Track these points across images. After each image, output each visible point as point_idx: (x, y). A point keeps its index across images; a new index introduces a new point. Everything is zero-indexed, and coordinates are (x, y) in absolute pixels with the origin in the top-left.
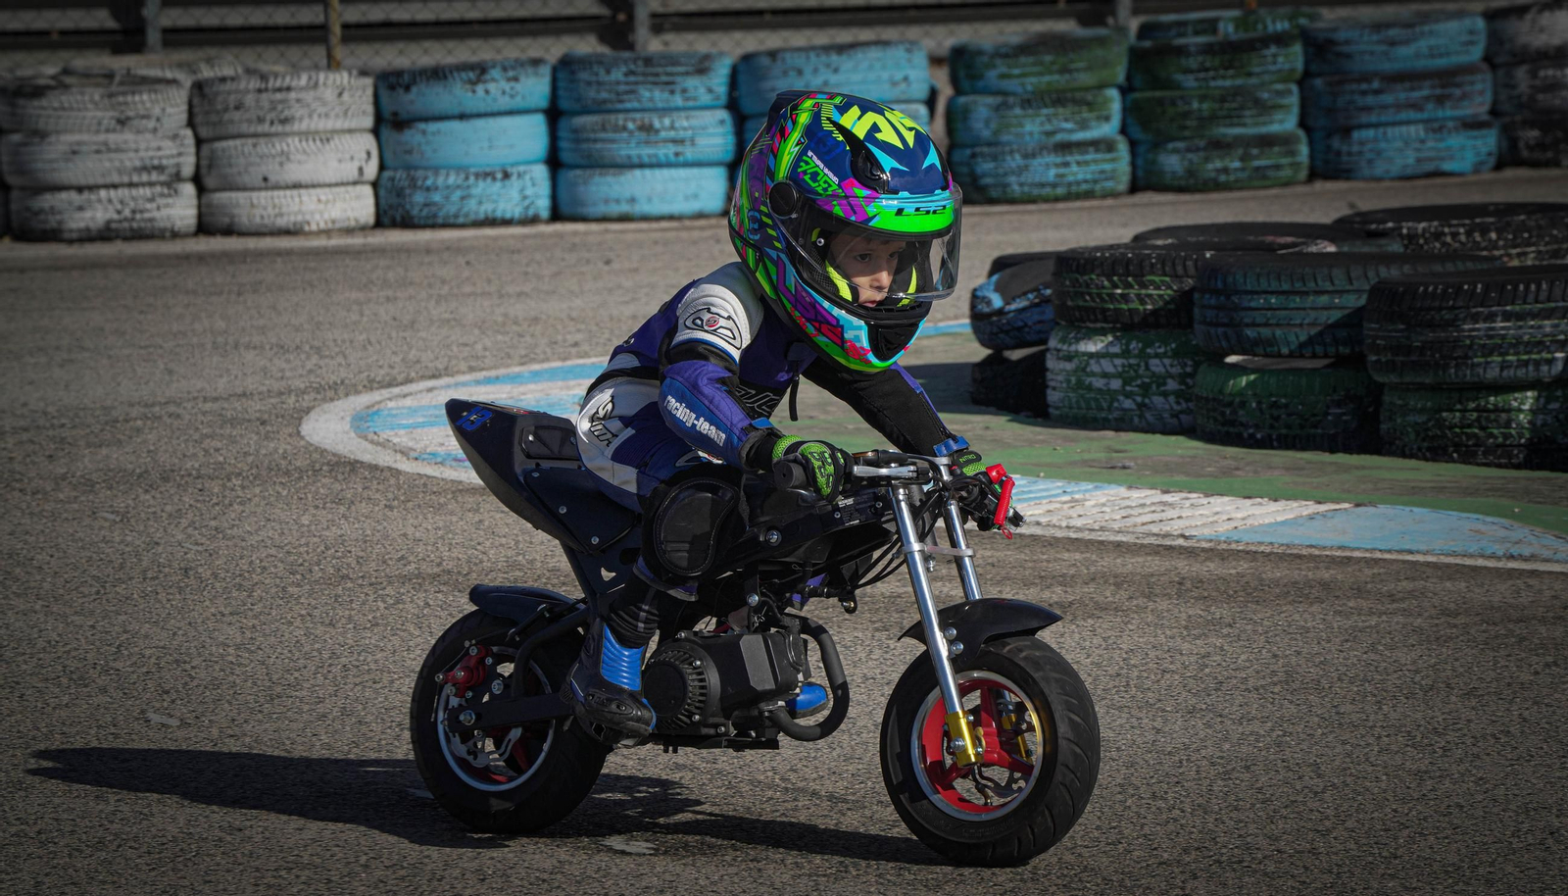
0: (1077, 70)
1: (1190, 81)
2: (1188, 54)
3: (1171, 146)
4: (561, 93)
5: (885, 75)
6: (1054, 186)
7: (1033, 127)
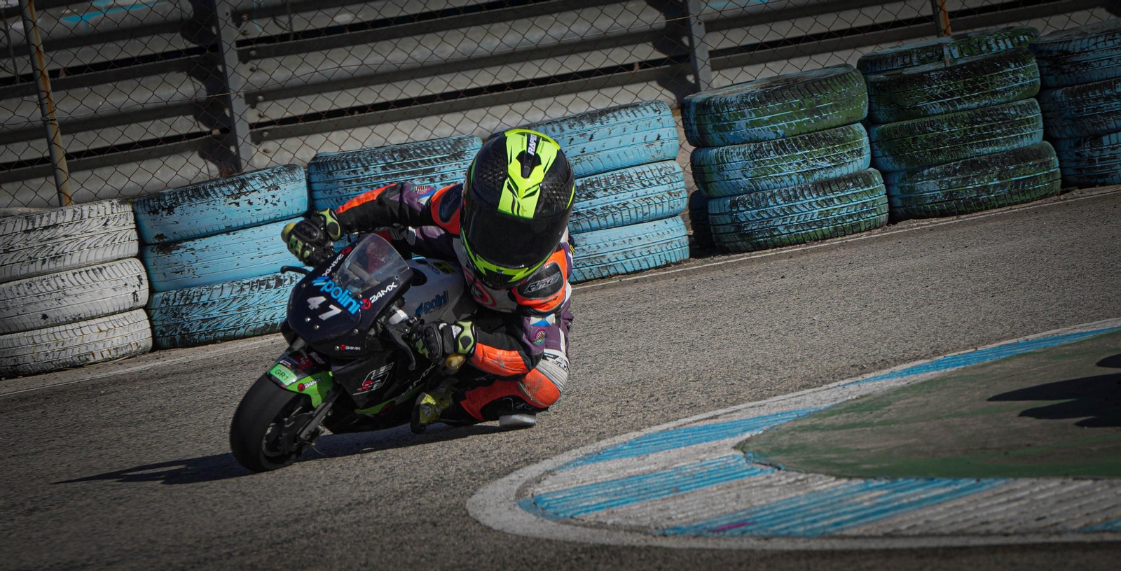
0: (825, 109)
1: (936, 108)
2: (930, 82)
3: (926, 172)
4: (318, 195)
5: (639, 137)
6: (820, 224)
7: (790, 169)
